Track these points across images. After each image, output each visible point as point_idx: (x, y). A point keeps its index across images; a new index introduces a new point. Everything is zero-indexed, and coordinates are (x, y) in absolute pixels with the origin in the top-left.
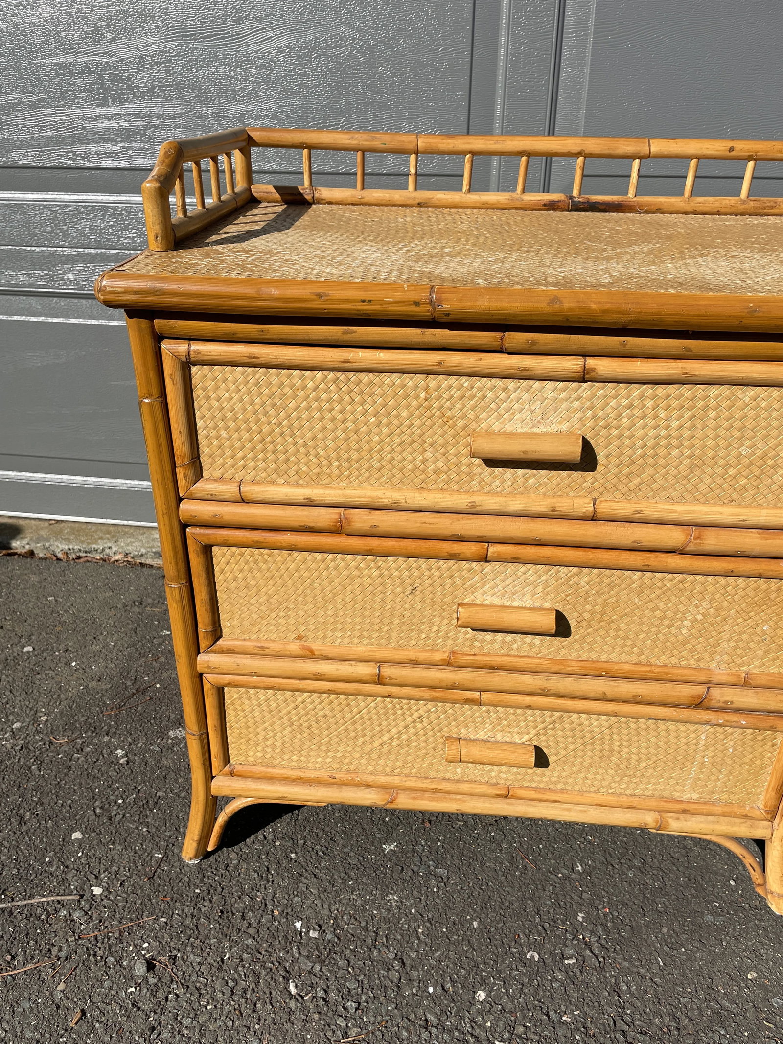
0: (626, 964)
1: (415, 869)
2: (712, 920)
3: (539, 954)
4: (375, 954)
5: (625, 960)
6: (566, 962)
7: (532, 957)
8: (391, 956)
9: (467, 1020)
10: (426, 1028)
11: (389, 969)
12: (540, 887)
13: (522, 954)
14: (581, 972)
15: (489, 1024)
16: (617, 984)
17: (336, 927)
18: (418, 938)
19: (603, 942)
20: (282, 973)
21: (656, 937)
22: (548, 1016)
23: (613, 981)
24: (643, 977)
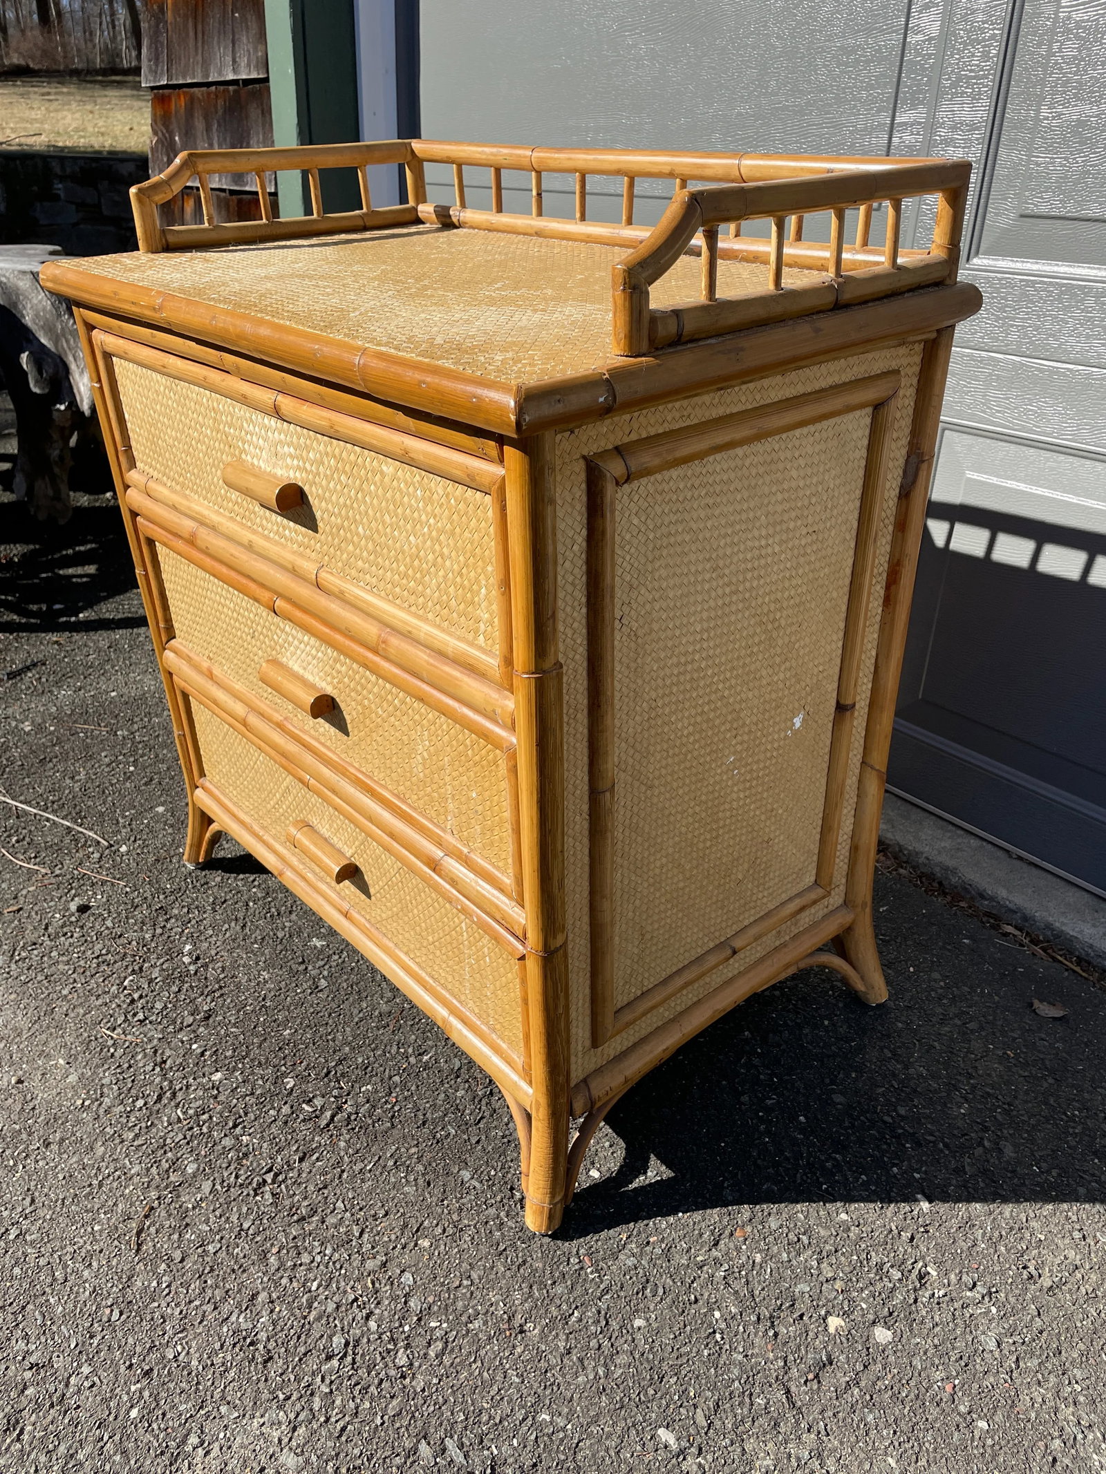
0: (342, 1144)
1: (310, 968)
2: (466, 1179)
3: (294, 1086)
4: (200, 1000)
5: (347, 1142)
6: (304, 1106)
7: (288, 1083)
8: (206, 1008)
9: (185, 1082)
10: (156, 1065)
11: (192, 1015)
12: (373, 1046)
13: (285, 1075)
14: (304, 1120)
15: (192, 1096)
16: (313, 1151)
17: (206, 966)
18: (239, 1011)
19: (353, 1117)
20: (136, 968)
21: (398, 1149)
22: (235, 1126)
23: (314, 1146)
24: (339, 1163)
